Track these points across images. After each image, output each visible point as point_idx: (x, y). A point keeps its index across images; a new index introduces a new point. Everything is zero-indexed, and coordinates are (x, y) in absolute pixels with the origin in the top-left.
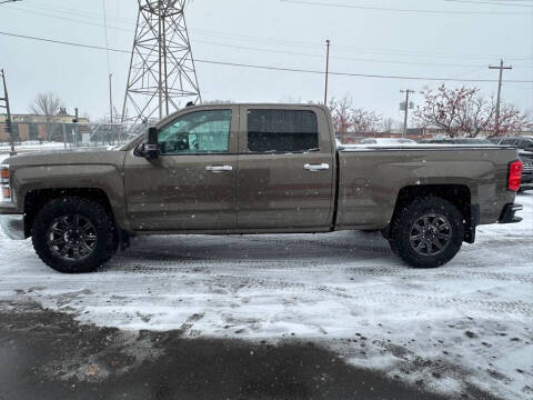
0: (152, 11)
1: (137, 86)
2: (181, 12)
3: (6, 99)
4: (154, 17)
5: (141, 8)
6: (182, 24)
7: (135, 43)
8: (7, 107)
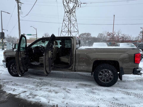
0: (68, 12)
1: (63, 31)
2: (75, 12)
3: (36, 35)
4: (68, 14)
5: (65, 12)
6: (75, 15)
7: (64, 20)
8: (37, 36)
